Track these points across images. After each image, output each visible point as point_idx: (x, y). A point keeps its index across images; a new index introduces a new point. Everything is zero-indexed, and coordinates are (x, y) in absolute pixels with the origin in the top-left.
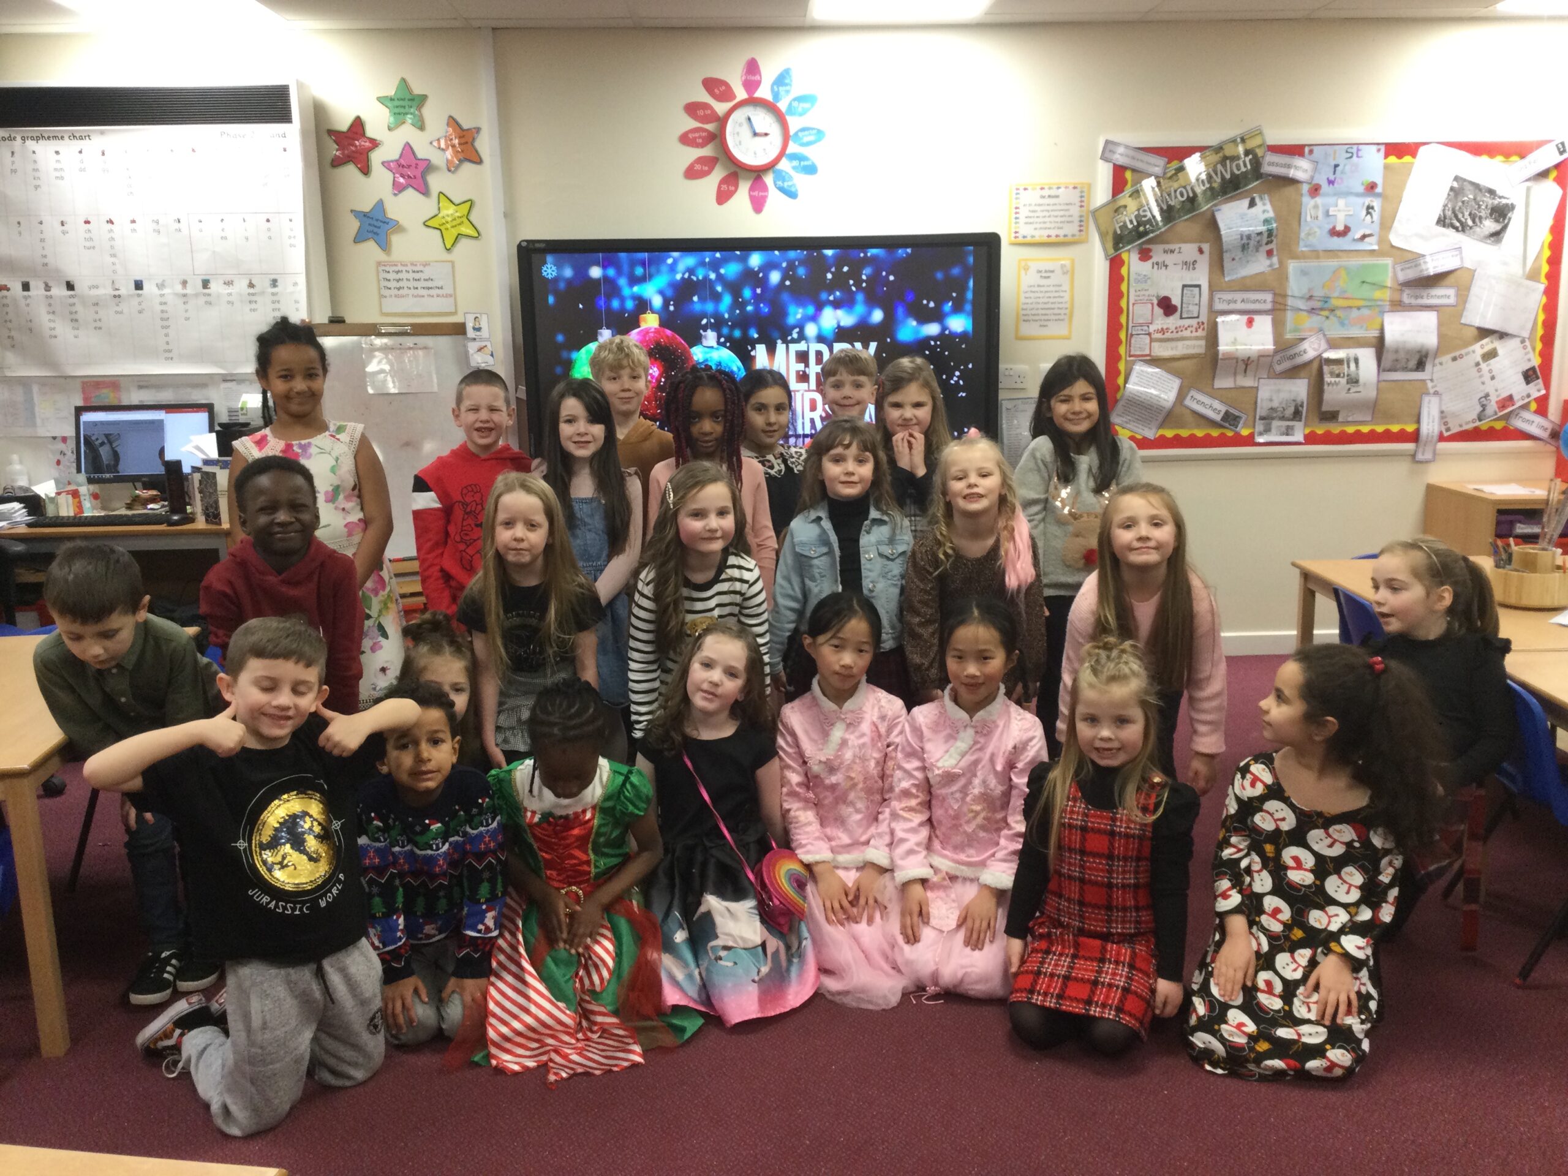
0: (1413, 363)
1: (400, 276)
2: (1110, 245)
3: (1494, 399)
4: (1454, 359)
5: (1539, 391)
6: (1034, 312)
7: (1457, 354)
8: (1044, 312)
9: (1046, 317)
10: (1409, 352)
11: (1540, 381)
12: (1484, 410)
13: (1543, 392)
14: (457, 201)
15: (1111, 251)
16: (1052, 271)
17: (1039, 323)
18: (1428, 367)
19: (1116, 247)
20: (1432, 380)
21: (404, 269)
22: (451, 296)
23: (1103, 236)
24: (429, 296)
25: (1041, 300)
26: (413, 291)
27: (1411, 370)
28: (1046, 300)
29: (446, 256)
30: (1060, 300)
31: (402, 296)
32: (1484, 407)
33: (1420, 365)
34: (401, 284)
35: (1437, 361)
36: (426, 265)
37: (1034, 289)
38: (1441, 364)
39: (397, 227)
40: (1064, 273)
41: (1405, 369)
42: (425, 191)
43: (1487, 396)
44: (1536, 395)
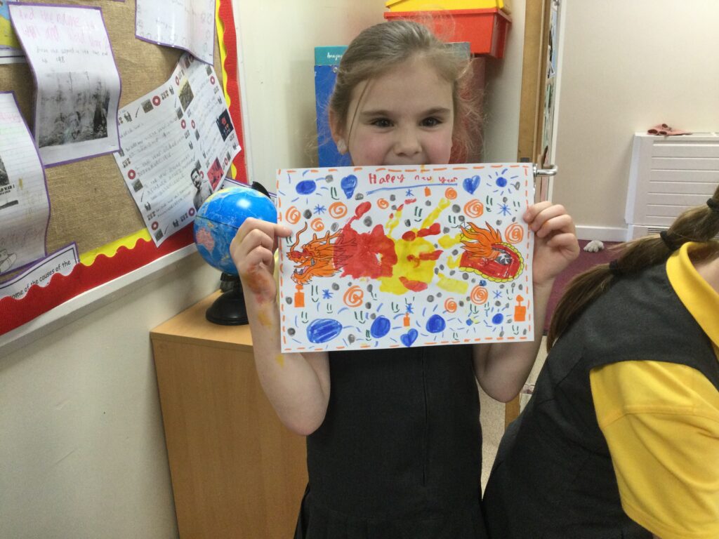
0: (87, 122)
3: (205, 170)
4: (148, 107)
5: (235, 147)
7: (149, 97)
10: (79, 98)
11: (234, 132)
12: (199, 191)
13: (239, 148)
18: (111, 127)
20: (121, 152)
27: (88, 138)
32: (198, 184)
33: (99, 126)
35: (121, 114)
38: (128, 118)
41: (77, 136)
43: (198, 166)
44: (234, 153)
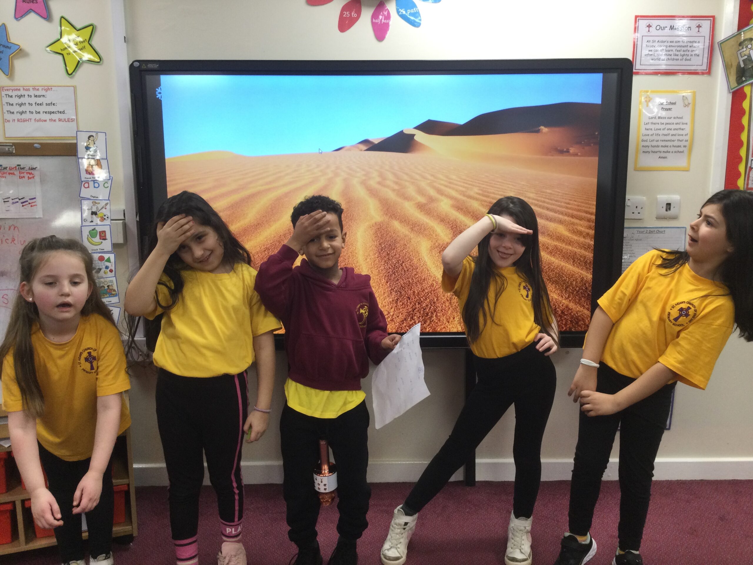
1: (22, 100)
2: (733, 78)
6: (655, 143)
8: (664, 144)
9: (665, 149)
14: (78, 27)
15: (734, 84)
16: (674, 104)
17: (659, 155)
19: (739, 81)
21: (26, 93)
22: (73, 120)
23: (727, 67)
24: (51, 120)
25: (660, 132)
26: (35, 116)
28: (666, 132)
29: (68, 81)
30: (681, 132)
31: (25, 121)
34: (23, 108)
36: (48, 89)
37: (654, 121)
39: (20, 52)
40: (686, 106)
42: (47, 16)
